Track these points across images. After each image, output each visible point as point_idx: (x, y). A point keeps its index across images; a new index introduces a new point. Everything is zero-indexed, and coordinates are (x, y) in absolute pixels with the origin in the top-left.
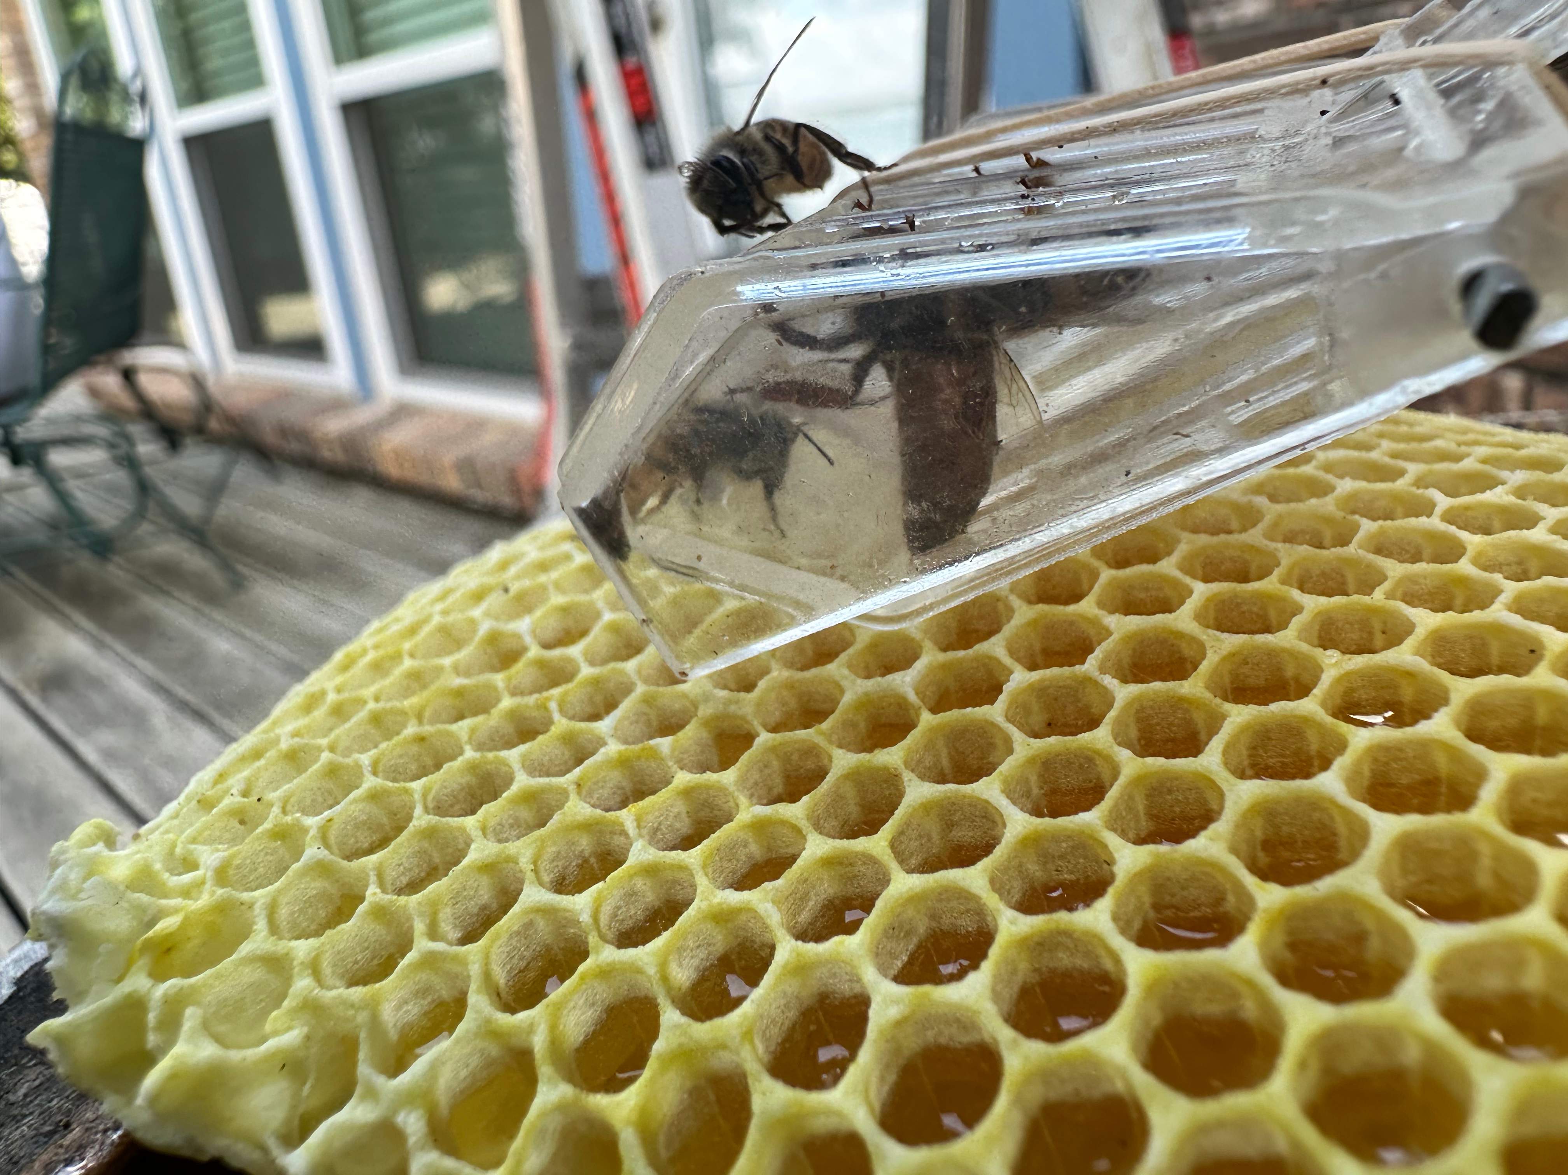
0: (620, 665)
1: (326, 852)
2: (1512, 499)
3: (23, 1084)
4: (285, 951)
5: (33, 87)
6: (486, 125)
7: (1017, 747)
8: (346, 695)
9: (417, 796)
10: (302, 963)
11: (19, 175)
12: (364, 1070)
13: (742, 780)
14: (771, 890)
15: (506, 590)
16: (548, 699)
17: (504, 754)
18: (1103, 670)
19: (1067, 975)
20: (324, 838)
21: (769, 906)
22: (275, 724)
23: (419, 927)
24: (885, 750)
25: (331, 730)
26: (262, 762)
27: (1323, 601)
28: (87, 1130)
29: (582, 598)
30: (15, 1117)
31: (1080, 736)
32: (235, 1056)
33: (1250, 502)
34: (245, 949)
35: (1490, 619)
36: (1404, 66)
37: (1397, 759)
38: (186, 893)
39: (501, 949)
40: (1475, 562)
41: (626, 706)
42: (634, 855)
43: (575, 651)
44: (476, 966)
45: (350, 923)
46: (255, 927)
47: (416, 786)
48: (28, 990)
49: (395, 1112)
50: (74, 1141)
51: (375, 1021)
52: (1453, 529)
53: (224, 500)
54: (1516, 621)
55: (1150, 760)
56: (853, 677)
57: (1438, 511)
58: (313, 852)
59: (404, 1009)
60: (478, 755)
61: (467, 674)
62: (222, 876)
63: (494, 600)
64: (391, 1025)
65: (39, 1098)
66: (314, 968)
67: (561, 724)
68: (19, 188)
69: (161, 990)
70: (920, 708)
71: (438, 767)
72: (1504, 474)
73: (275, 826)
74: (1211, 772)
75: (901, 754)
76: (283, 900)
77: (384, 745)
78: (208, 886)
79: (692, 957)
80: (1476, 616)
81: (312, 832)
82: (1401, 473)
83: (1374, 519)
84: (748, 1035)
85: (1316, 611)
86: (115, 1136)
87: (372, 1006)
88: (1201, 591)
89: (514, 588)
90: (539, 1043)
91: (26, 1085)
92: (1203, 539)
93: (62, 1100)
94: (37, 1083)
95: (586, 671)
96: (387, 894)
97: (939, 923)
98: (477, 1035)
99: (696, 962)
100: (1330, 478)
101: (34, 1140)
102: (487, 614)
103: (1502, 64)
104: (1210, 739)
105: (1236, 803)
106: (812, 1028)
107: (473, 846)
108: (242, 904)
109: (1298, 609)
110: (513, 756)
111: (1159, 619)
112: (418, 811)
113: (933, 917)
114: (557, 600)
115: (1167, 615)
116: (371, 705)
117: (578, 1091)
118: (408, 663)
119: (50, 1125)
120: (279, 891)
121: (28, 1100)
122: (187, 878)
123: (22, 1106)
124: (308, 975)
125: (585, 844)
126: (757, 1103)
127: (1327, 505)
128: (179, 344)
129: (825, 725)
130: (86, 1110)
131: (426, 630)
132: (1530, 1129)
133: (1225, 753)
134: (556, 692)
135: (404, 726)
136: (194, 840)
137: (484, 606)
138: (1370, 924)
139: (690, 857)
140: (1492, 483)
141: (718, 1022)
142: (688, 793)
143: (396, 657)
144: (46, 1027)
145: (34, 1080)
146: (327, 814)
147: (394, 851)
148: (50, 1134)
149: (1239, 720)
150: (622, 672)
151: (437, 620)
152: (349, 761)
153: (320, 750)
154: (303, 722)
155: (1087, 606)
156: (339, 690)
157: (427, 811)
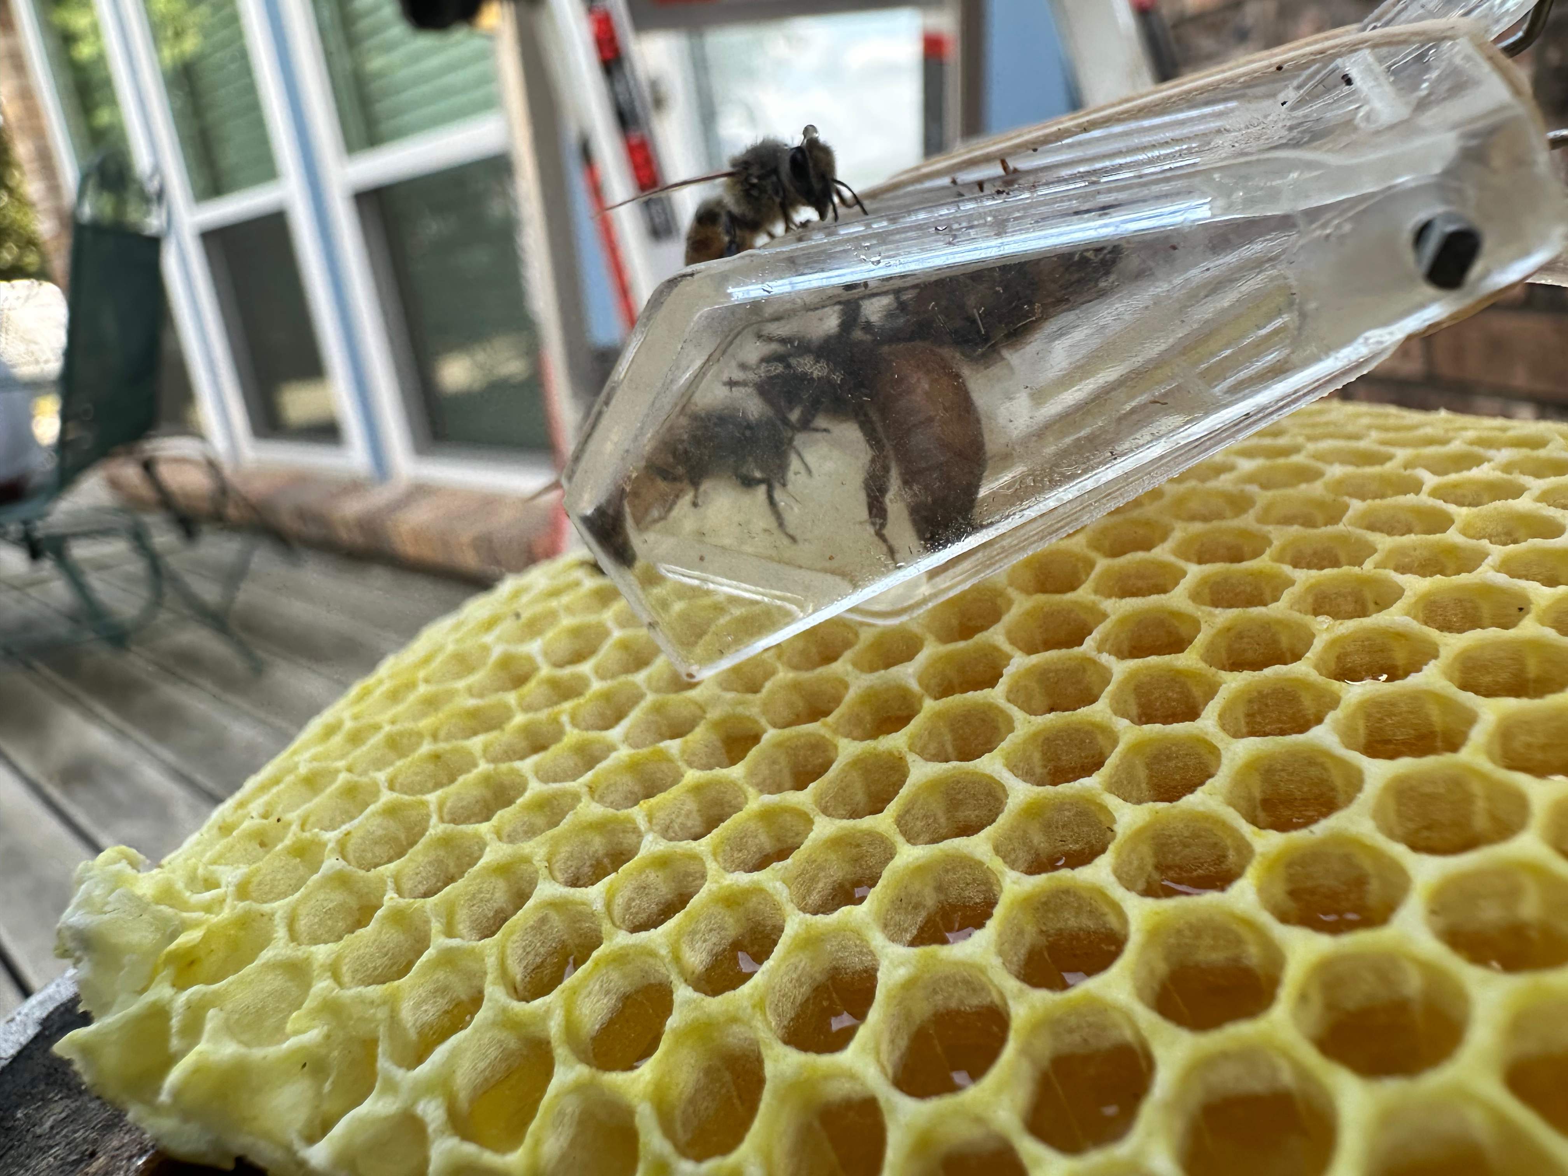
0: (631, 678)
1: (344, 863)
2: (1498, 475)
3: (49, 1117)
4: (305, 956)
5: (54, 187)
6: (496, 209)
7: (1017, 725)
8: (364, 722)
9: (433, 807)
10: (321, 966)
11: (42, 274)
12: (383, 1063)
13: (751, 774)
14: (780, 869)
15: (518, 616)
16: (559, 713)
17: (518, 764)
18: (1100, 650)
19: (1074, 937)
20: (342, 849)
21: (778, 884)
22: (295, 753)
23: (436, 926)
24: (890, 736)
25: (348, 753)
26: (282, 786)
27: (1314, 574)
28: (113, 1157)
29: (591, 618)
30: (41, 1149)
31: (1079, 710)
32: (258, 1053)
33: (1242, 491)
34: (267, 955)
35: (1477, 580)
36: (1353, 48)
37: (1391, 715)
38: (208, 908)
39: (517, 944)
40: (1464, 532)
41: (635, 715)
42: (645, 847)
43: (586, 668)
44: (493, 959)
45: (369, 928)
46: (275, 935)
47: (432, 798)
48: (54, 1029)
49: (415, 1102)
50: (100, 1168)
51: (394, 1019)
52: (1440, 503)
53: (243, 586)
54: (1502, 579)
55: (1147, 727)
56: (857, 672)
57: (1426, 489)
58: (331, 863)
59: (423, 1009)
60: (491, 766)
61: (481, 695)
62: (242, 891)
63: (508, 626)
64: (409, 1025)
65: (66, 1130)
66: (334, 970)
67: (572, 735)
68: (42, 287)
69: (183, 998)
70: (923, 696)
71: (452, 780)
72: (1491, 453)
73: (294, 843)
74: (1207, 734)
75: (905, 738)
76: (303, 911)
77: (399, 763)
78: (229, 900)
79: (705, 941)
80: (1464, 578)
81: (330, 845)
82: (1390, 458)
83: (1363, 498)
84: (759, 1005)
85: (1308, 584)
86: (140, 1163)
87: (391, 1003)
88: (1194, 572)
89: (526, 615)
90: (554, 1028)
91: (52, 1119)
92: (1197, 527)
93: (86, 1131)
94: (63, 1115)
95: (597, 686)
96: (404, 898)
97: (946, 895)
98: (494, 1024)
99: (708, 945)
100: (1320, 465)
101: (60, 1169)
102: (499, 639)
103: (1444, 39)
104: (1206, 704)
105: (1233, 760)
106: (825, 1004)
107: (488, 849)
108: (262, 915)
109: (1291, 583)
110: (526, 766)
111: (1154, 600)
112: (434, 819)
113: (940, 888)
114: (567, 622)
115: (1163, 596)
116: (387, 728)
117: (594, 1070)
118: (422, 689)
119: (77, 1154)
120: (299, 902)
121: (55, 1132)
122: (208, 895)
123: (49, 1138)
124: (328, 977)
125: (598, 844)
126: (769, 1069)
127: (1317, 489)
128: (196, 433)
129: (830, 719)
130: (111, 1139)
131: (440, 659)
132: (1531, 1046)
133: (1221, 716)
134: (568, 705)
135: (419, 744)
136: (214, 862)
137: (497, 631)
138: (1367, 865)
139: (700, 846)
140: (1478, 461)
141: (729, 995)
142: (697, 789)
143: (411, 686)
144: (71, 1036)
145: (60, 1113)
146: (345, 828)
147: (411, 860)
148: (76, 1163)
149: (1233, 685)
150: (633, 684)
151: (450, 648)
152: (364, 780)
153: (337, 771)
154: (319, 749)
155: (1084, 594)
156: (356, 718)
157: (442, 820)
